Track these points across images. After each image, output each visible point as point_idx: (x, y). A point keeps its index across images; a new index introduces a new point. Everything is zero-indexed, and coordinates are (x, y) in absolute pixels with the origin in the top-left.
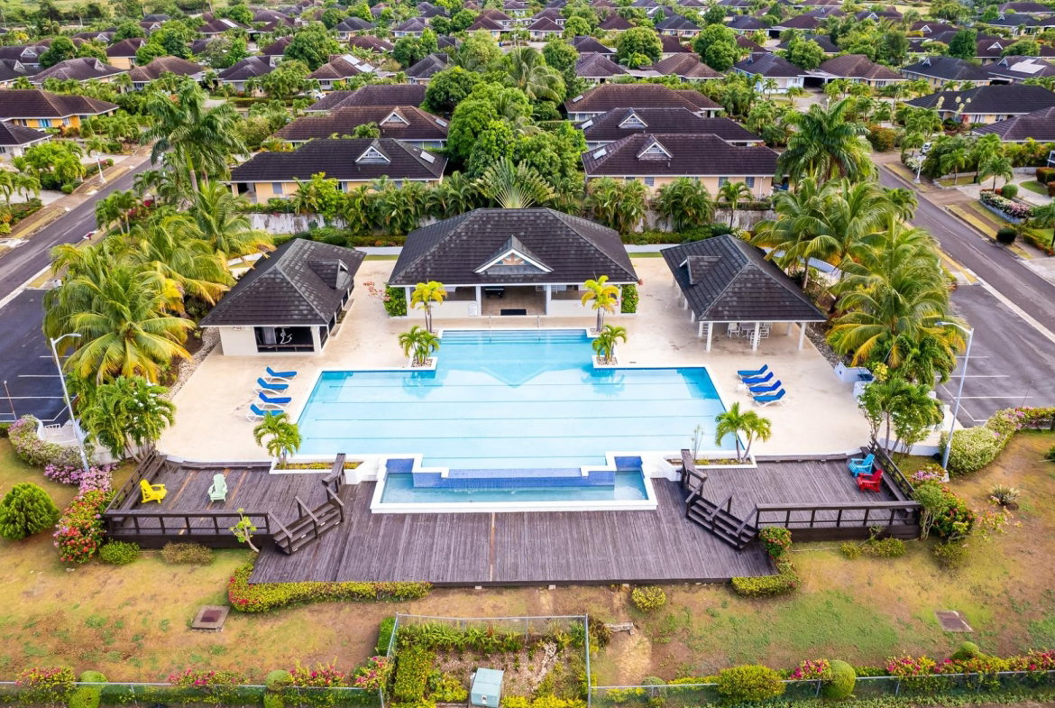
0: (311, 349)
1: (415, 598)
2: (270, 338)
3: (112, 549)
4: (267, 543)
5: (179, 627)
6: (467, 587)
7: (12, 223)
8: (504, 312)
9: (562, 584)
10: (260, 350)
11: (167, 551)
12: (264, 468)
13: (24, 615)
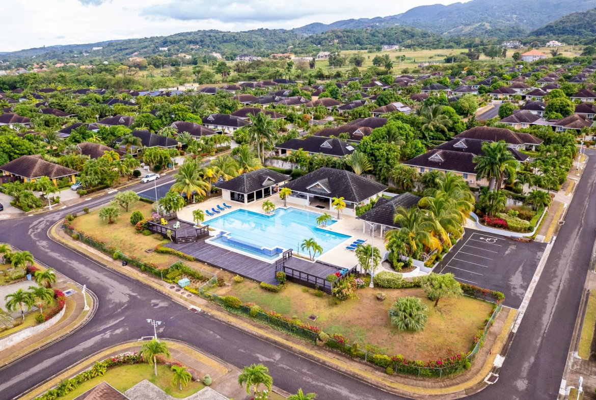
0: (244, 202)
1: (190, 261)
2: (236, 196)
3: (146, 231)
4: (175, 240)
5: (143, 250)
6: (203, 262)
7: (216, 152)
8: (318, 207)
9: (224, 269)
10: (232, 199)
11: (155, 235)
12: (193, 225)
13: (121, 239)
